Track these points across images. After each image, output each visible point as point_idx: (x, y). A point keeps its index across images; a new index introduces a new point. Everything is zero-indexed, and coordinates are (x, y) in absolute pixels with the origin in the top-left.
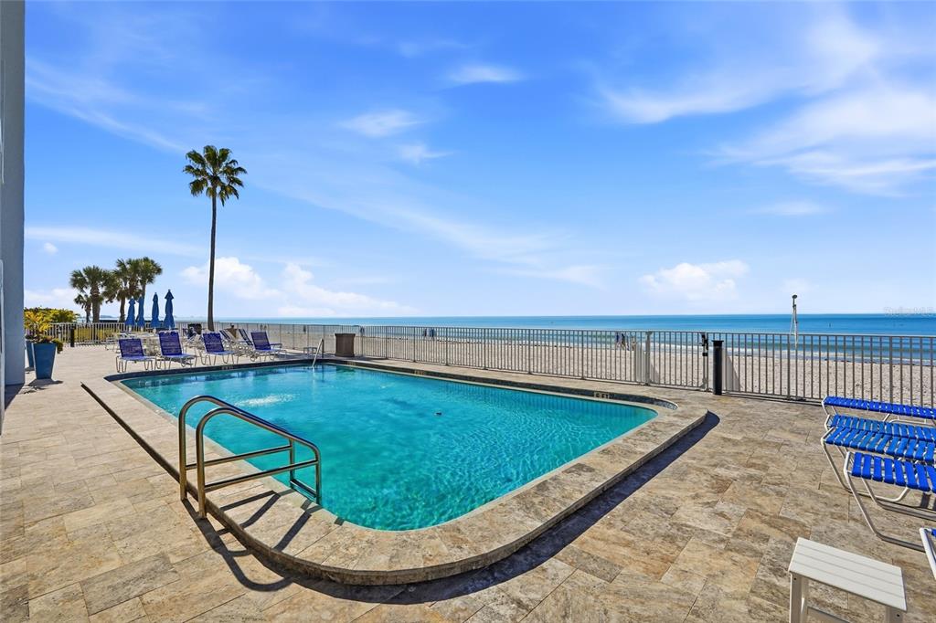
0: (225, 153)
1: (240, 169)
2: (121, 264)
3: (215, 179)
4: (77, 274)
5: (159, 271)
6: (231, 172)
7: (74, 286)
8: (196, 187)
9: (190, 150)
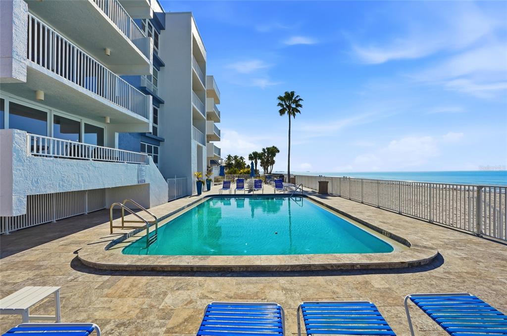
0: (293, 93)
1: (300, 99)
2: (264, 150)
3: (289, 107)
4: (250, 155)
5: (278, 151)
6: (296, 102)
7: (250, 159)
8: (282, 112)
9: (278, 96)
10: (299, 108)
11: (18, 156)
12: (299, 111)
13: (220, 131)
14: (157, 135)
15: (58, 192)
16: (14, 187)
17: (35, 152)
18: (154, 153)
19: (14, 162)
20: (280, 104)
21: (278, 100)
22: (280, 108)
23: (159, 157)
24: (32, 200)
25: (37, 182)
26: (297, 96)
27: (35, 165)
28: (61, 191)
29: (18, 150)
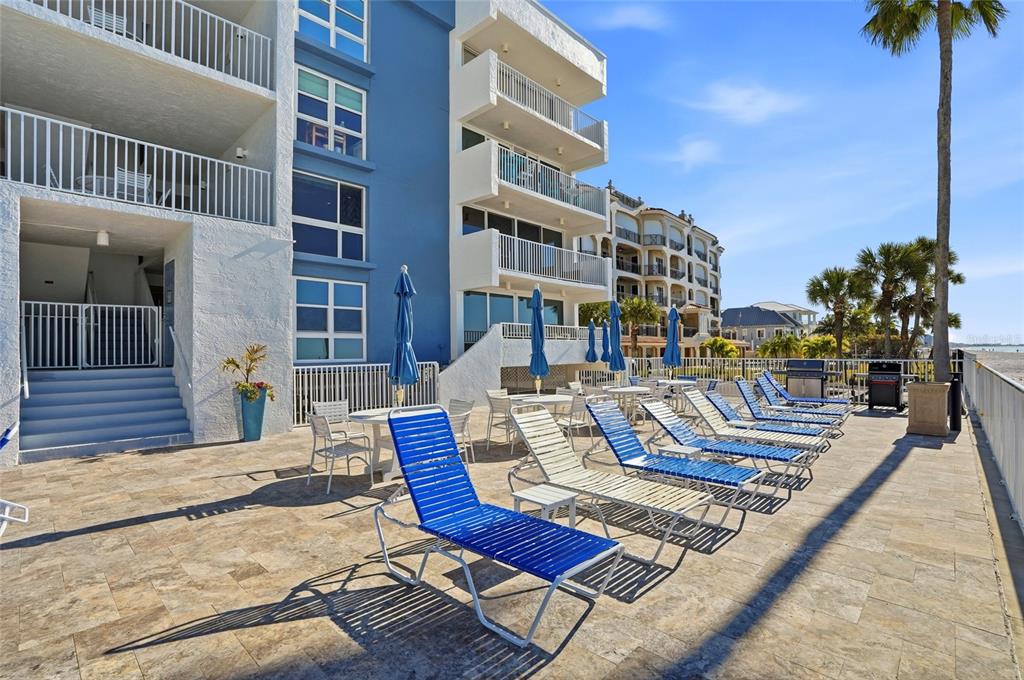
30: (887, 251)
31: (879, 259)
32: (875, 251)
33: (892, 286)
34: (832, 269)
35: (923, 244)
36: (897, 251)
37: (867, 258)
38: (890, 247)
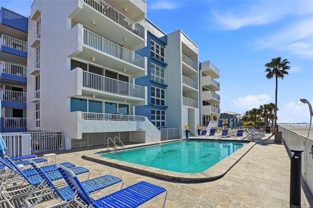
8: (269, 76)
10: (286, 70)
11: (79, 119)
12: (287, 73)
13: (219, 96)
14: (164, 105)
15: (94, 132)
16: (78, 130)
17: (85, 118)
18: (162, 115)
19: (78, 122)
20: (268, 70)
21: (266, 67)
22: (267, 73)
23: (165, 117)
24: (84, 135)
25: (86, 128)
26: (284, 60)
27: (85, 123)
28: (95, 132)
29: (79, 118)
30: (265, 106)
31: (263, 107)
32: (263, 105)
33: (266, 112)
34: (254, 108)
35: (272, 104)
36: (267, 105)
37: (261, 107)
38: (266, 105)
